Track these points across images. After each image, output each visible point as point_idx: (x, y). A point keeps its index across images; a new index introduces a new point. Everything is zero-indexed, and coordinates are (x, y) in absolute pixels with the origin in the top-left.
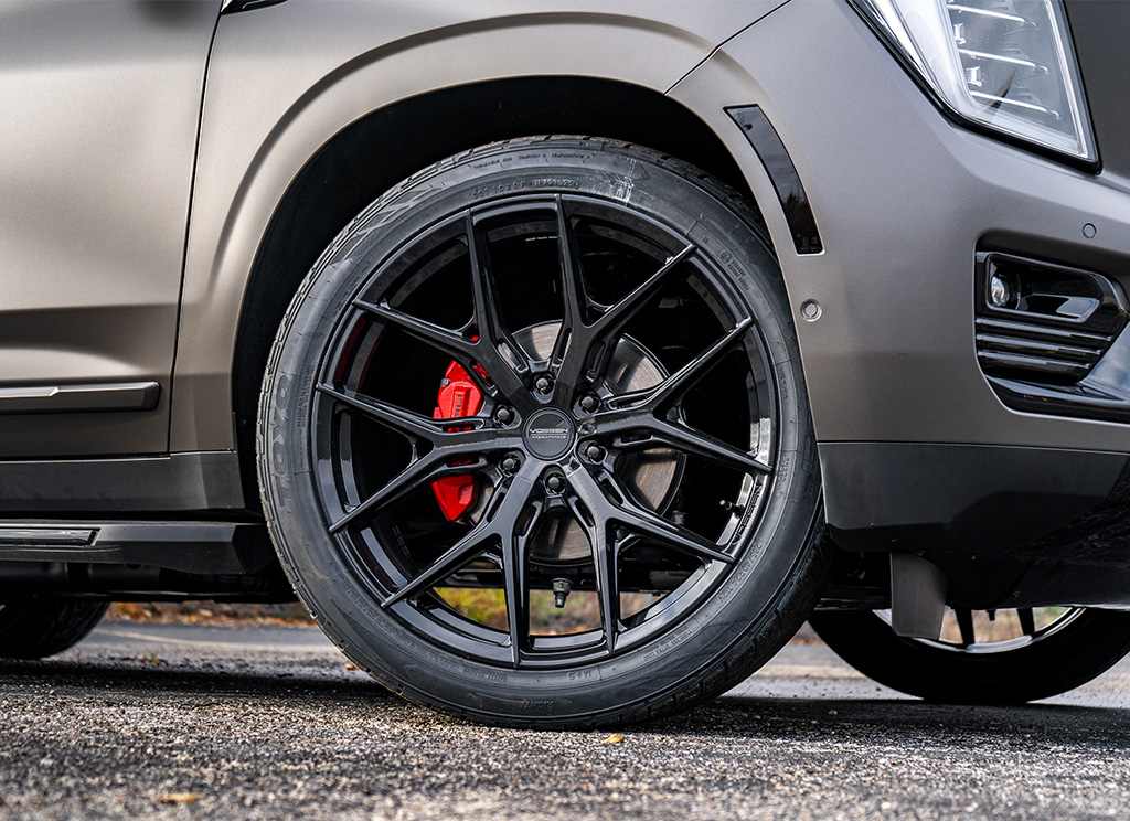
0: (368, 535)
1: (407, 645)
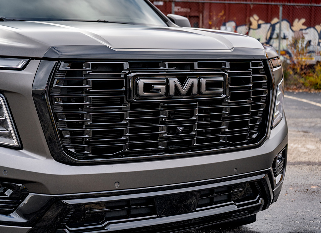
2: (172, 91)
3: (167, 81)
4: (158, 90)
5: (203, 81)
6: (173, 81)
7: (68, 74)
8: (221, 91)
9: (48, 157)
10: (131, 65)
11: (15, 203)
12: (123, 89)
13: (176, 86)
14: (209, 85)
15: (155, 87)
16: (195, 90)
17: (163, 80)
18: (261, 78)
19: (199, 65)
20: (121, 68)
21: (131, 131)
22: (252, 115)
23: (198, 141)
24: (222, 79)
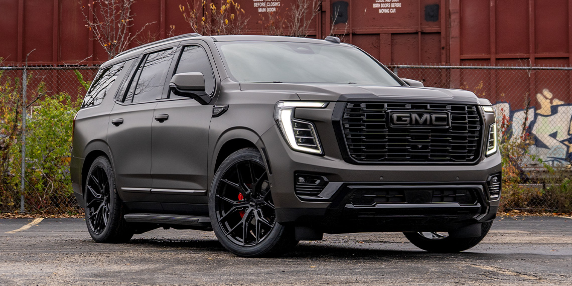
0: (226, 223)
1: (229, 243)
2: (414, 122)
3: (411, 115)
4: (406, 121)
5: (434, 116)
6: (414, 116)
7: (352, 110)
8: (445, 123)
9: (341, 159)
10: (388, 105)
11: (321, 188)
12: (384, 120)
13: (416, 119)
14: (437, 119)
15: (404, 119)
16: (428, 122)
17: (408, 115)
18: (474, 118)
19: (431, 106)
20: (382, 107)
21: (389, 146)
22: (468, 143)
23: (431, 156)
24: (446, 116)
